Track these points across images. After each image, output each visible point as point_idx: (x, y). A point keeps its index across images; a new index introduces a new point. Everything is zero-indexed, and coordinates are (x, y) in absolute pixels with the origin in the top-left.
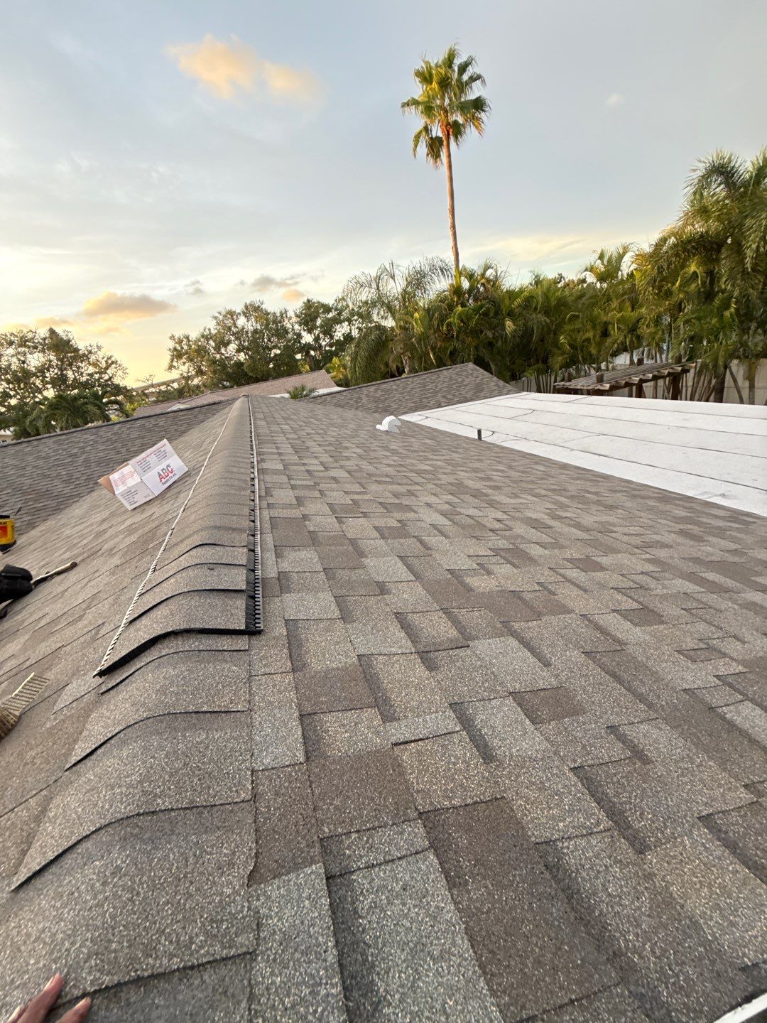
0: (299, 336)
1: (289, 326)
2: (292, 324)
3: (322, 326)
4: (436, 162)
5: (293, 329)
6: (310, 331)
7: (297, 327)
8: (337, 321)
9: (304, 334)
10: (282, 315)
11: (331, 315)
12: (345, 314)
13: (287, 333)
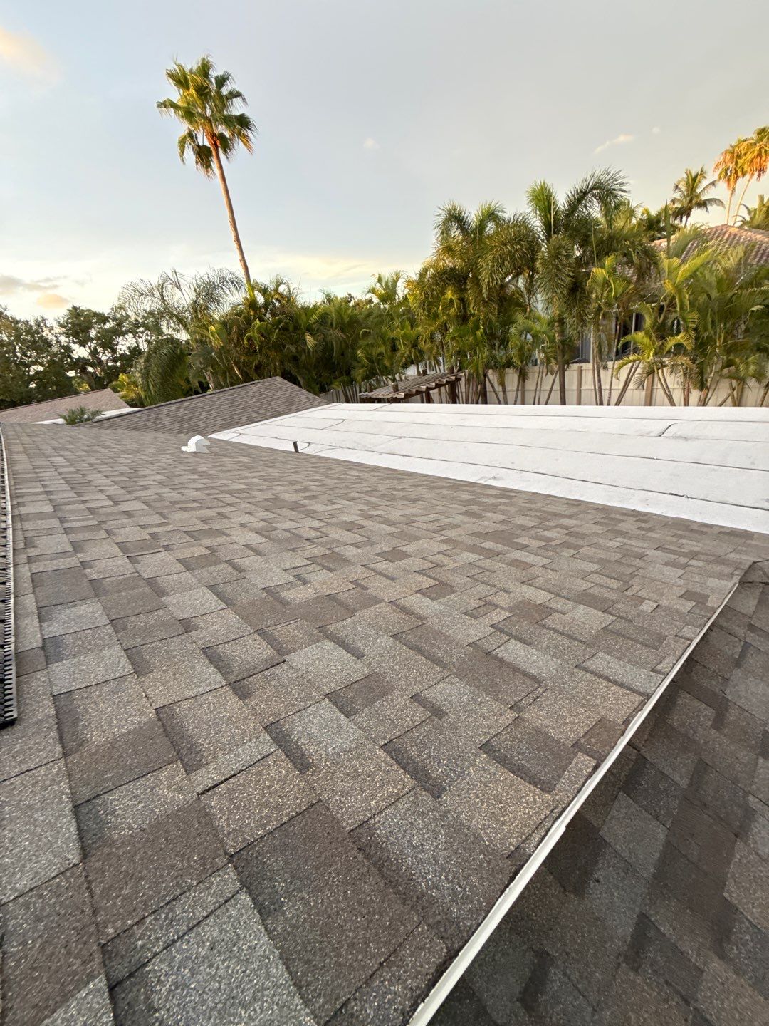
0: (68, 349)
1: (50, 337)
2: (54, 334)
3: (97, 338)
4: (207, 172)
5: (58, 342)
6: (83, 344)
7: (63, 339)
8: (118, 332)
9: (75, 347)
10: (38, 324)
11: (108, 326)
12: (126, 325)
13: (50, 346)
